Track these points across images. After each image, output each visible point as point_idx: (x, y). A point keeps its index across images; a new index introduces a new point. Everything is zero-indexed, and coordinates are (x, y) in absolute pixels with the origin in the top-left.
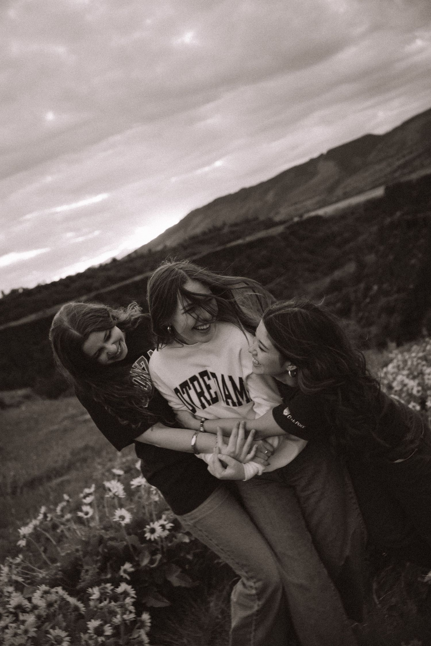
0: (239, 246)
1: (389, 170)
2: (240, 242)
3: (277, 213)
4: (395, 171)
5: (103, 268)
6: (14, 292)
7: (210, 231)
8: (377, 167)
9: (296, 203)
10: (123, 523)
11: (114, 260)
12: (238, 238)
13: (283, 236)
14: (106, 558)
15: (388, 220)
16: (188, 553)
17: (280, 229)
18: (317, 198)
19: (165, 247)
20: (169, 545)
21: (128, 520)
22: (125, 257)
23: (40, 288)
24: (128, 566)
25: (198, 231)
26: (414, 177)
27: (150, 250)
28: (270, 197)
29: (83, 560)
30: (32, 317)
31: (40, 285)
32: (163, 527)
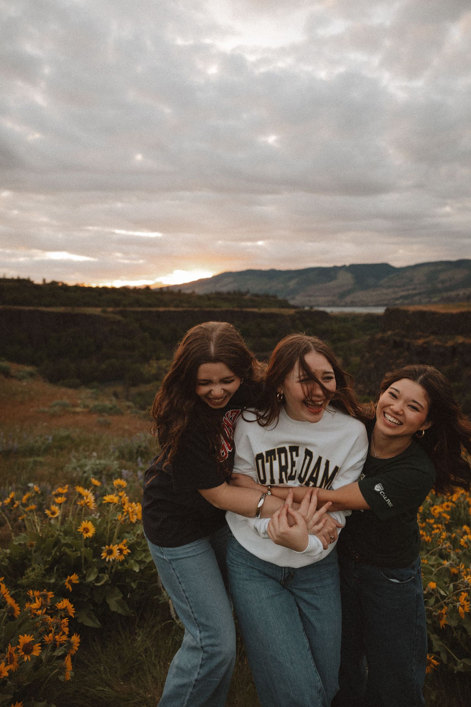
0: (254, 313)
1: (393, 296)
2: (256, 310)
3: (293, 298)
4: (397, 299)
5: (136, 291)
6: (54, 283)
7: (234, 292)
8: (385, 291)
9: (310, 296)
10: (85, 535)
11: (148, 288)
12: (255, 307)
13: (291, 317)
14: (56, 561)
15: (379, 335)
16: (134, 581)
17: (292, 311)
18: (329, 298)
19: (194, 292)
20: (119, 568)
21: (90, 534)
22: (158, 289)
23: (77, 288)
24: (74, 578)
25: (224, 289)
26: (412, 308)
27: (180, 291)
28: (292, 284)
29: (34, 555)
30: (61, 309)
31: (78, 286)
32: (121, 551)
